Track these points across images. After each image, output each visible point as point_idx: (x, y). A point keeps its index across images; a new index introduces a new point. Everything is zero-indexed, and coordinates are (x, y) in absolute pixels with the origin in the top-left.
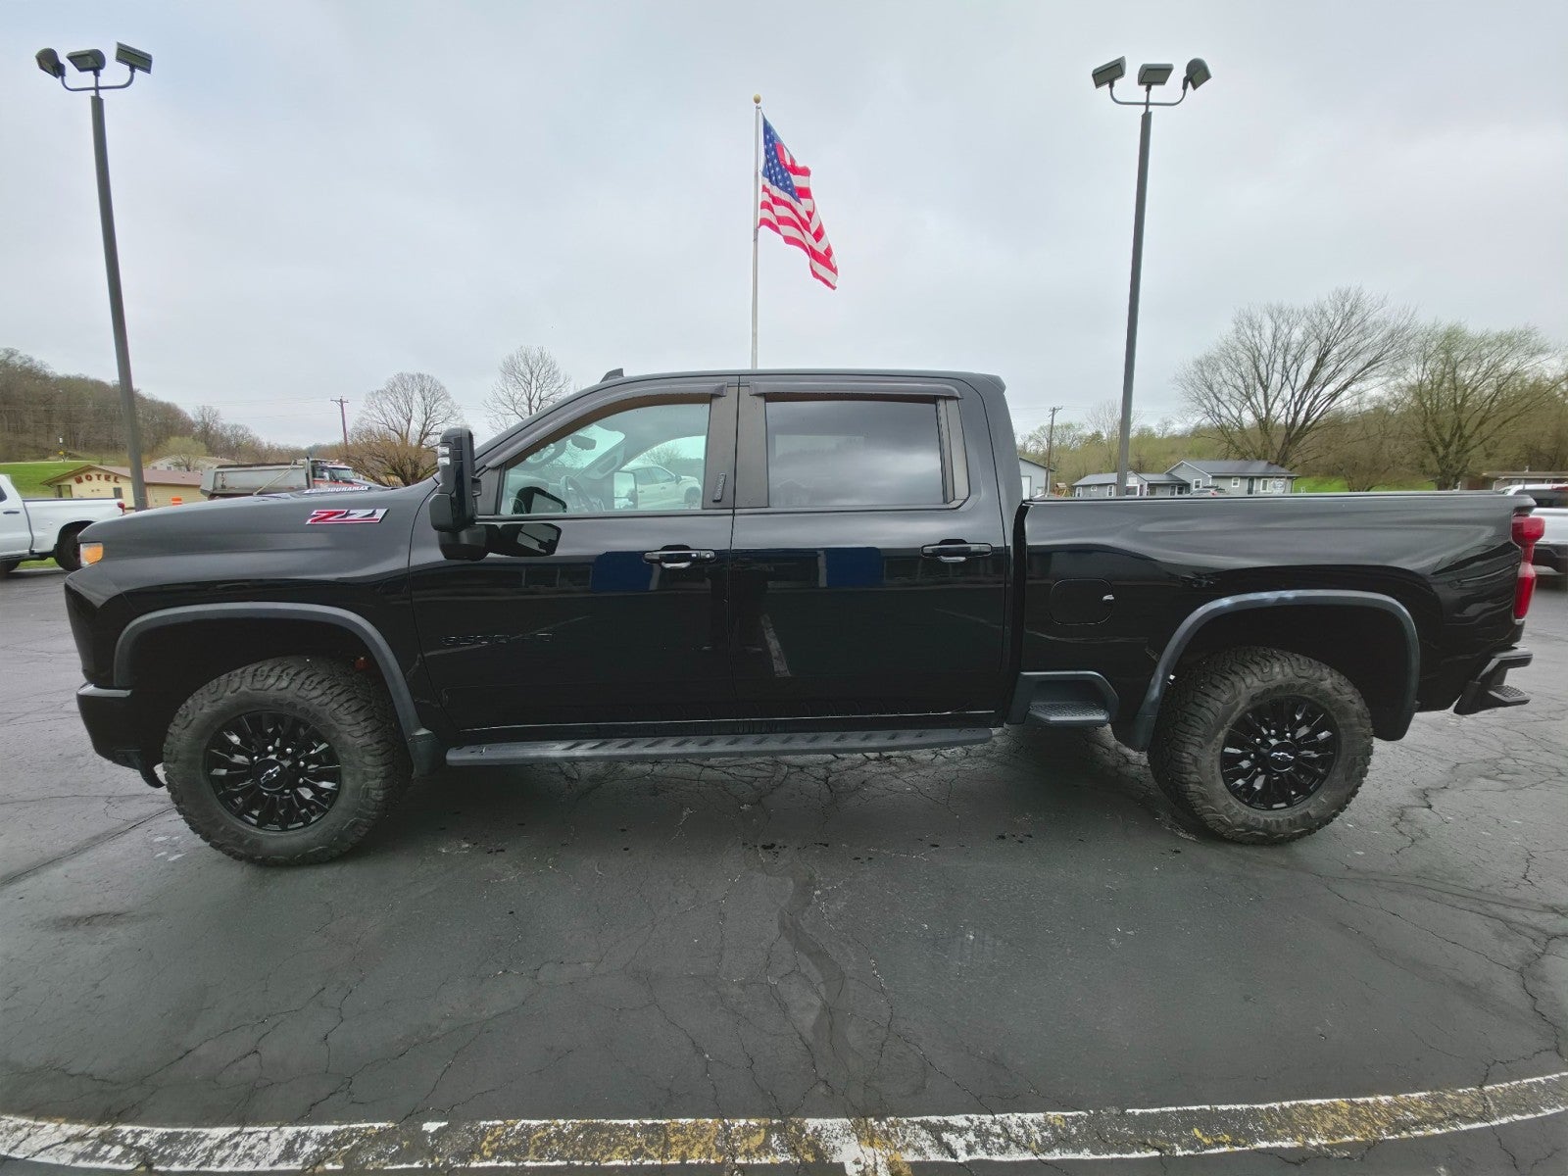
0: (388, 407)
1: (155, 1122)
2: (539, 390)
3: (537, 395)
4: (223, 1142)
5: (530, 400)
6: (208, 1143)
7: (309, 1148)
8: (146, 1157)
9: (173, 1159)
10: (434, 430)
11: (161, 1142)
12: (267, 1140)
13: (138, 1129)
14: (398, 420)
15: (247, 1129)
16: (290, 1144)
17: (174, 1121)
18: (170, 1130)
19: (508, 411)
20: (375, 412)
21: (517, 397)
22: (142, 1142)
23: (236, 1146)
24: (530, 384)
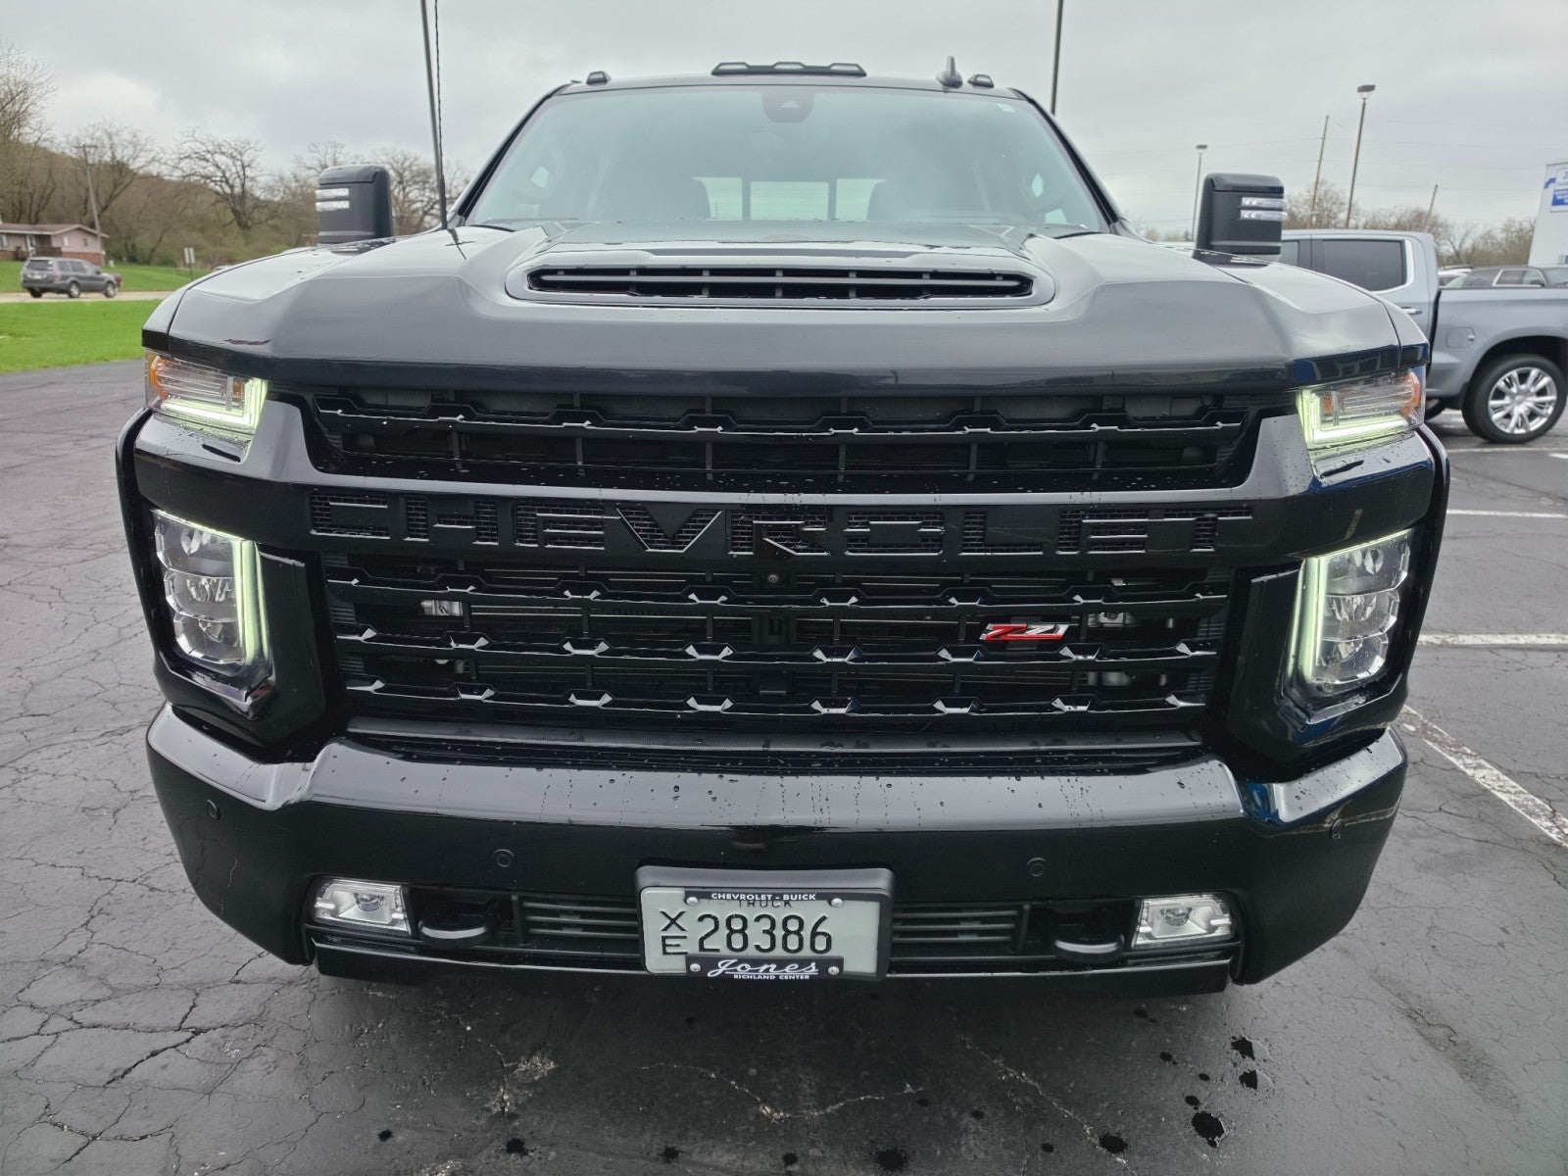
1: (1533, 827)
4: (1505, 792)
6: (1513, 797)
7: (1469, 761)
8: (1553, 817)
9: (1538, 806)
11: (1538, 816)
12: (1484, 777)
13: (1547, 831)
15: (1488, 787)
16: (1475, 768)
17: (1521, 818)
18: (1528, 817)
22: (1549, 824)
23: (1501, 787)
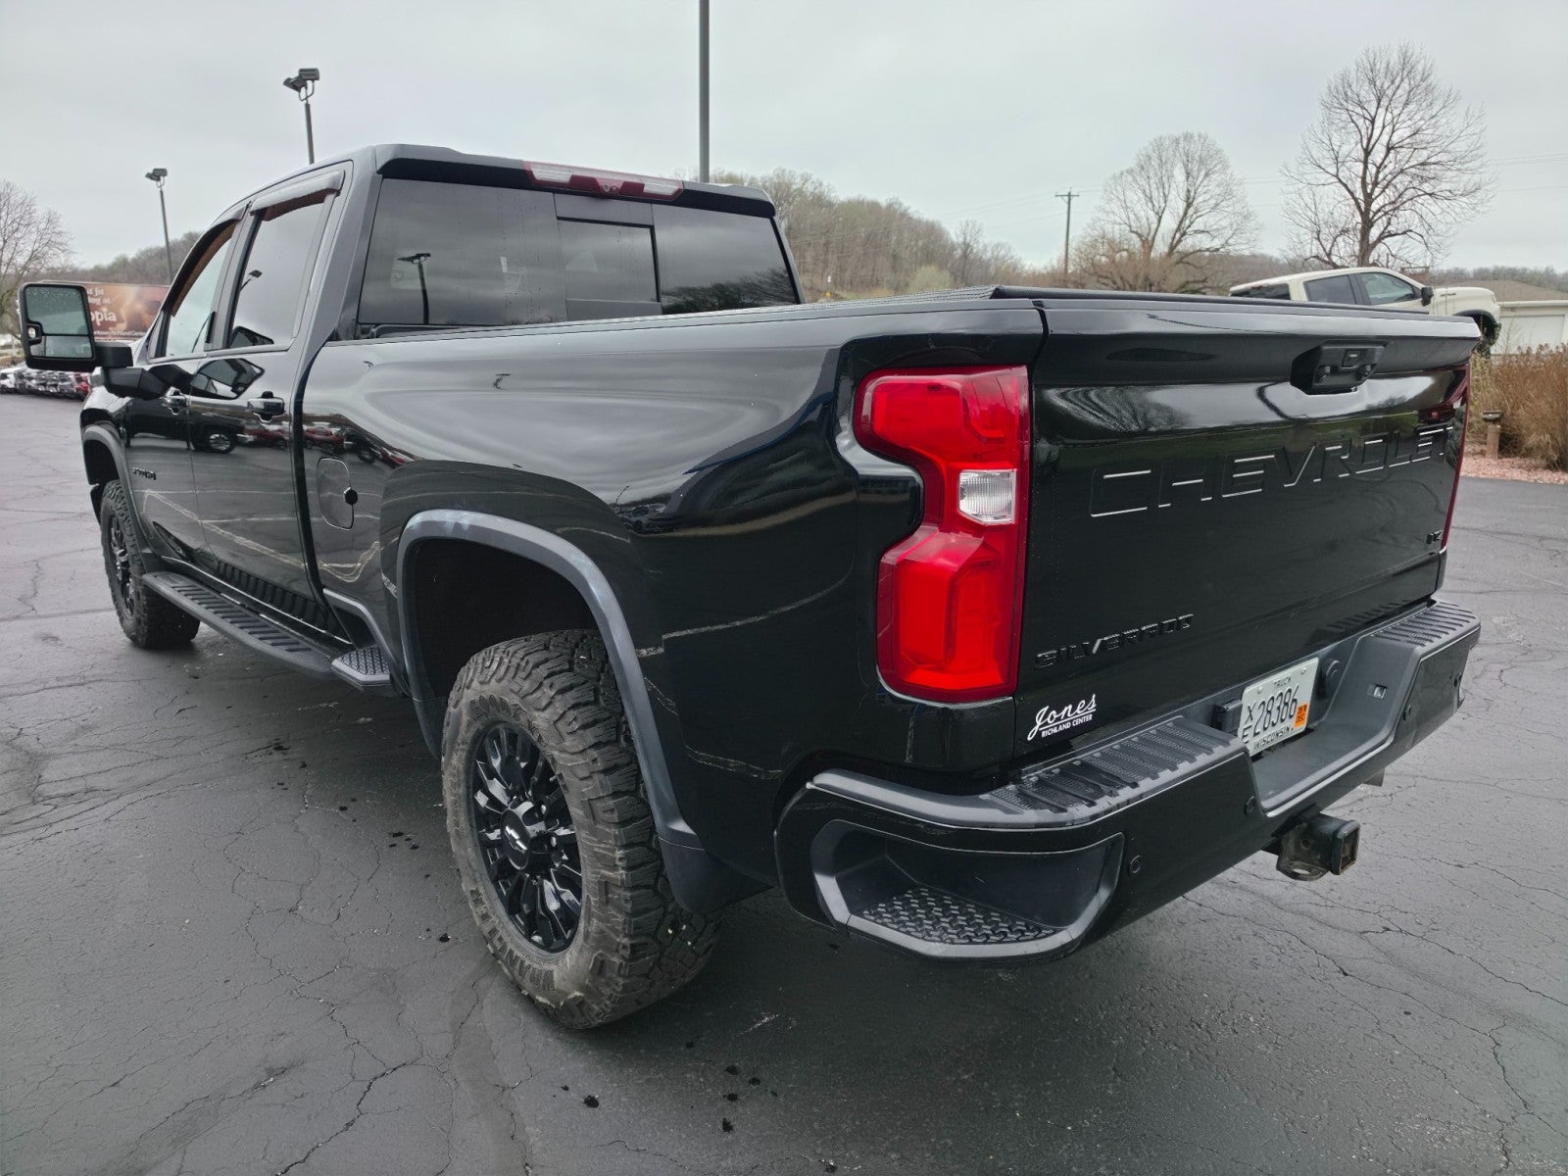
0: (1135, 198)
2: (1388, 129)
3: (1385, 139)
5: (1367, 152)
10: (1195, 227)
14: (1146, 214)
19: (1324, 178)
20: (1115, 206)
21: (1345, 150)
24: (1373, 122)
